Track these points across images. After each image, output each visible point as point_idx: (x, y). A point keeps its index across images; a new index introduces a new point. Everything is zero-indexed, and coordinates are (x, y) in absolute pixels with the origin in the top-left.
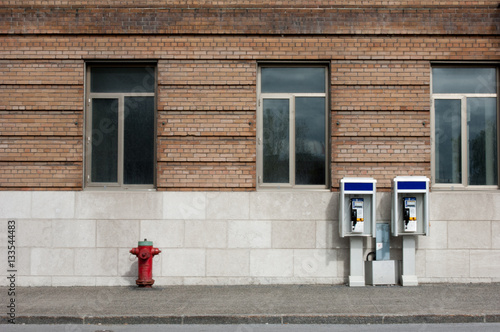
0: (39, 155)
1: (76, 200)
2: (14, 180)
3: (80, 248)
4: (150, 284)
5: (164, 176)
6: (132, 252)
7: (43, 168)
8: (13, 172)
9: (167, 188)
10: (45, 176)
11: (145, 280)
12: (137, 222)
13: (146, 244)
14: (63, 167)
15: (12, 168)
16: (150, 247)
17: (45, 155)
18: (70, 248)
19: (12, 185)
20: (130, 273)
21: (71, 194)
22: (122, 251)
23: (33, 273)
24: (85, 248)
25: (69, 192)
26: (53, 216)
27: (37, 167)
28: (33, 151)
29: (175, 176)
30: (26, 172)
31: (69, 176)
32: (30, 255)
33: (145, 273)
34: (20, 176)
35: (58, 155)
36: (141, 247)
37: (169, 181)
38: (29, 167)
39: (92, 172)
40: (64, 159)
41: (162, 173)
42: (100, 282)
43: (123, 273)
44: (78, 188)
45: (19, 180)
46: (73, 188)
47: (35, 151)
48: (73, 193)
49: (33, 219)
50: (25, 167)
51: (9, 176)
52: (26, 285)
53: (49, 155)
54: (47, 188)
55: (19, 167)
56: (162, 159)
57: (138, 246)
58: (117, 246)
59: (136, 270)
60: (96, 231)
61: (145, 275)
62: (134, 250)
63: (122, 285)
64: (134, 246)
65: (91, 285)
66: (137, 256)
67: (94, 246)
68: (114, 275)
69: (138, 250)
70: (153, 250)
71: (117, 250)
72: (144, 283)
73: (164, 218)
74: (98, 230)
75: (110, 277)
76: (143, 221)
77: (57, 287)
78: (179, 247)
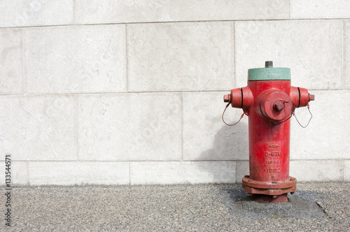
4: (287, 193)
6: (230, 101)
12: (228, 27)
16: (285, 85)
18: (67, 95)
20: (211, 152)
24: (101, 94)
33: (272, 161)
36: (258, 86)
43: (196, 154)
57: (250, 81)
58: (179, 88)
59: (227, 145)
60: (127, 51)
61: (272, 166)
62: (237, 95)
63: (193, 183)
64: (221, 88)
65: (121, 183)
66: (247, 110)
67: (122, 88)
68: (174, 158)
69: (249, 95)
70: (294, 94)
71: (177, 98)
72: (272, 192)
73: (293, 16)
74: (131, 49)
75: (165, 163)
76: (242, 24)
77: (42, 186)
78: (332, 87)
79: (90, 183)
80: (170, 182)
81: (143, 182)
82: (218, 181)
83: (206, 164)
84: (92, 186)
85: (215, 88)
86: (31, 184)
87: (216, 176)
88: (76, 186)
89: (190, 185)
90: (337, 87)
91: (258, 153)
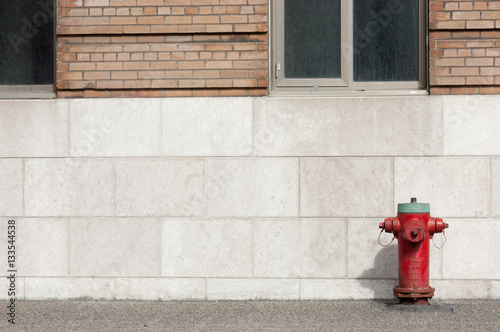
0: (176, 20)
1: (255, 113)
2: (122, 75)
3: (264, 219)
4: (426, 297)
5: (445, 62)
6: (385, 227)
7: (186, 47)
8: (122, 57)
9: (451, 88)
10: (188, 65)
11: (414, 289)
12: (388, 162)
13: (416, 209)
14: (227, 47)
15: (118, 48)
16: (425, 217)
17: (187, 19)
18: (244, 219)
19: (120, 85)
20: (372, 271)
21: (244, 103)
22: (355, 225)
23: (166, 271)
24: (276, 218)
25: (241, 99)
26: (206, 151)
27: (173, 47)
28: (161, 11)
29: (470, 62)
30: (149, 56)
31: (239, 65)
32: (159, 232)
33: (415, 274)
34: (136, 66)
35: (215, 20)
36: (404, 217)
37: (455, 71)
38: (155, 47)
39: (287, 55)
40: (229, 29)
41: (441, 55)
42: (311, 291)
43: (359, 272)
44: (260, 89)
45: (134, 75)
46: (247, 90)
47: (166, 11)
48: (248, 101)
49: (166, 158)
50: (146, 47)
51: (113, 66)
52: (151, 296)
53: (197, 19)
54: (194, 90)
55: (134, 47)
56: (440, 26)
57: (399, 213)
58: (345, 214)
59: (386, 265)
60: (299, 181)
61: (414, 277)
62: (389, 223)
63: (356, 298)
64: (382, 214)
65: (291, 298)
66: (396, 235)
67: (294, 213)
68: (340, 276)
69: (397, 223)
70: (431, 223)
71: (343, 223)
72: (413, 295)
73: (445, 153)
74: (303, 180)
75: (331, 280)
76: (401, 159)
77: (219, 301)
78: (479, 215)
79: (264, 298)
80: (336, 298)
81: (311, 298)
82: (378, 297)
83: (367, 281)
84: (266, 300)
85: (376, 214)
86: (209, 299)
87: (376, 293)
88: (251, 300)
89: (353, 300)
90: (484, 215)
91: (404, 267)
